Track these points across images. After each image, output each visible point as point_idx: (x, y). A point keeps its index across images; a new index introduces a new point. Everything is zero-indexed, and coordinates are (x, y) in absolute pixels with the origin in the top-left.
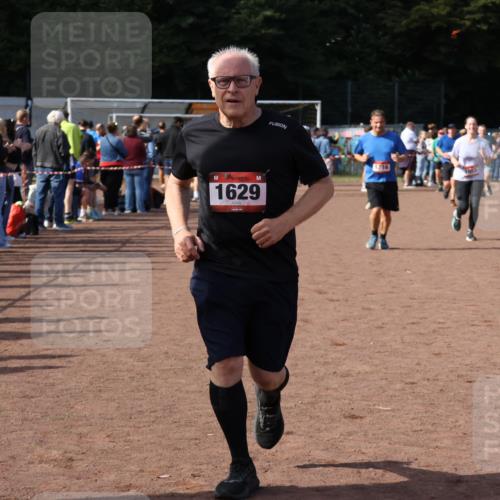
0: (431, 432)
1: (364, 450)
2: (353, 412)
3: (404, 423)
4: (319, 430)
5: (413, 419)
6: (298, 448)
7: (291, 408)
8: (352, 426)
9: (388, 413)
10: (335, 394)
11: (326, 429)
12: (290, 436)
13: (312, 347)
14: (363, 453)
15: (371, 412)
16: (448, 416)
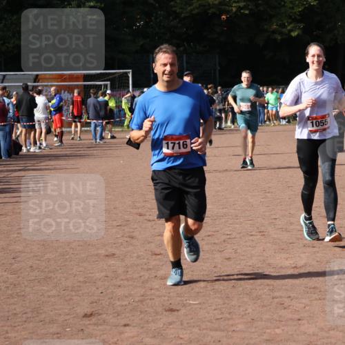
0: (229, 319)
1: (181, 336)
2: (171, 307)
3: (209, 313)
4: (148, 322)
5: (215, 310)
6: (133, 337)
7: (126, 305)
8: (171, 317)
9: (196, 306)
10: (157, 293)
11: (152, 321)
12: (127, 328)
13: (138, 257)
14: (181, 338)
15: (184, 305)
16: (239, 306)
